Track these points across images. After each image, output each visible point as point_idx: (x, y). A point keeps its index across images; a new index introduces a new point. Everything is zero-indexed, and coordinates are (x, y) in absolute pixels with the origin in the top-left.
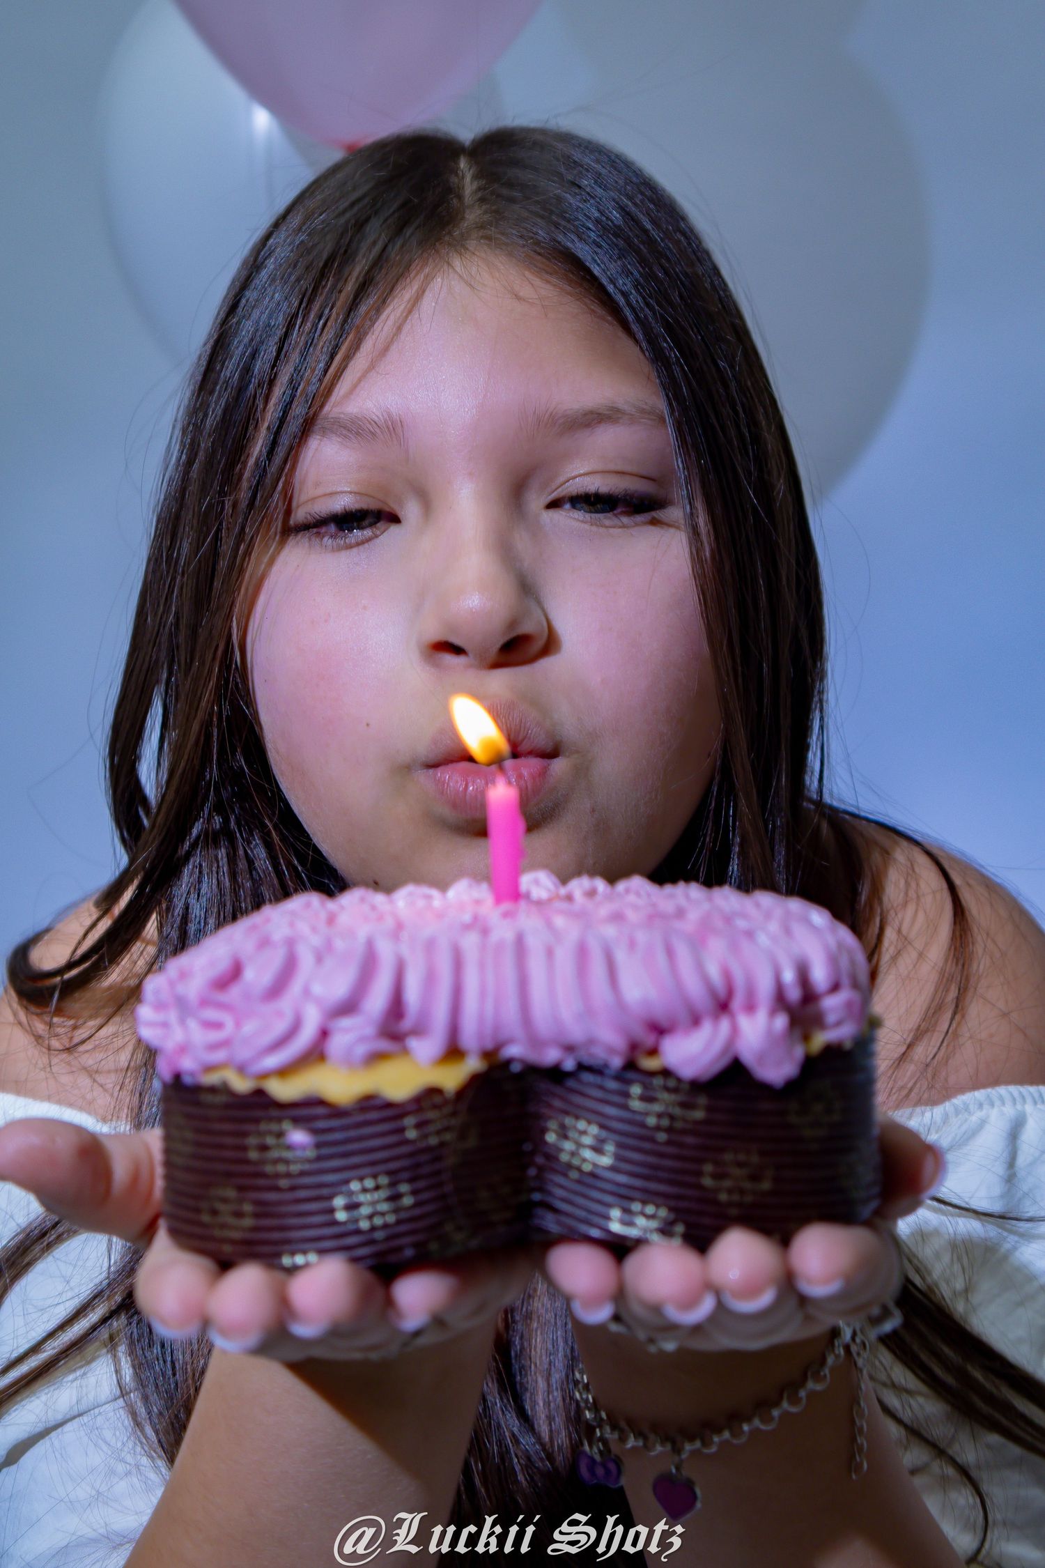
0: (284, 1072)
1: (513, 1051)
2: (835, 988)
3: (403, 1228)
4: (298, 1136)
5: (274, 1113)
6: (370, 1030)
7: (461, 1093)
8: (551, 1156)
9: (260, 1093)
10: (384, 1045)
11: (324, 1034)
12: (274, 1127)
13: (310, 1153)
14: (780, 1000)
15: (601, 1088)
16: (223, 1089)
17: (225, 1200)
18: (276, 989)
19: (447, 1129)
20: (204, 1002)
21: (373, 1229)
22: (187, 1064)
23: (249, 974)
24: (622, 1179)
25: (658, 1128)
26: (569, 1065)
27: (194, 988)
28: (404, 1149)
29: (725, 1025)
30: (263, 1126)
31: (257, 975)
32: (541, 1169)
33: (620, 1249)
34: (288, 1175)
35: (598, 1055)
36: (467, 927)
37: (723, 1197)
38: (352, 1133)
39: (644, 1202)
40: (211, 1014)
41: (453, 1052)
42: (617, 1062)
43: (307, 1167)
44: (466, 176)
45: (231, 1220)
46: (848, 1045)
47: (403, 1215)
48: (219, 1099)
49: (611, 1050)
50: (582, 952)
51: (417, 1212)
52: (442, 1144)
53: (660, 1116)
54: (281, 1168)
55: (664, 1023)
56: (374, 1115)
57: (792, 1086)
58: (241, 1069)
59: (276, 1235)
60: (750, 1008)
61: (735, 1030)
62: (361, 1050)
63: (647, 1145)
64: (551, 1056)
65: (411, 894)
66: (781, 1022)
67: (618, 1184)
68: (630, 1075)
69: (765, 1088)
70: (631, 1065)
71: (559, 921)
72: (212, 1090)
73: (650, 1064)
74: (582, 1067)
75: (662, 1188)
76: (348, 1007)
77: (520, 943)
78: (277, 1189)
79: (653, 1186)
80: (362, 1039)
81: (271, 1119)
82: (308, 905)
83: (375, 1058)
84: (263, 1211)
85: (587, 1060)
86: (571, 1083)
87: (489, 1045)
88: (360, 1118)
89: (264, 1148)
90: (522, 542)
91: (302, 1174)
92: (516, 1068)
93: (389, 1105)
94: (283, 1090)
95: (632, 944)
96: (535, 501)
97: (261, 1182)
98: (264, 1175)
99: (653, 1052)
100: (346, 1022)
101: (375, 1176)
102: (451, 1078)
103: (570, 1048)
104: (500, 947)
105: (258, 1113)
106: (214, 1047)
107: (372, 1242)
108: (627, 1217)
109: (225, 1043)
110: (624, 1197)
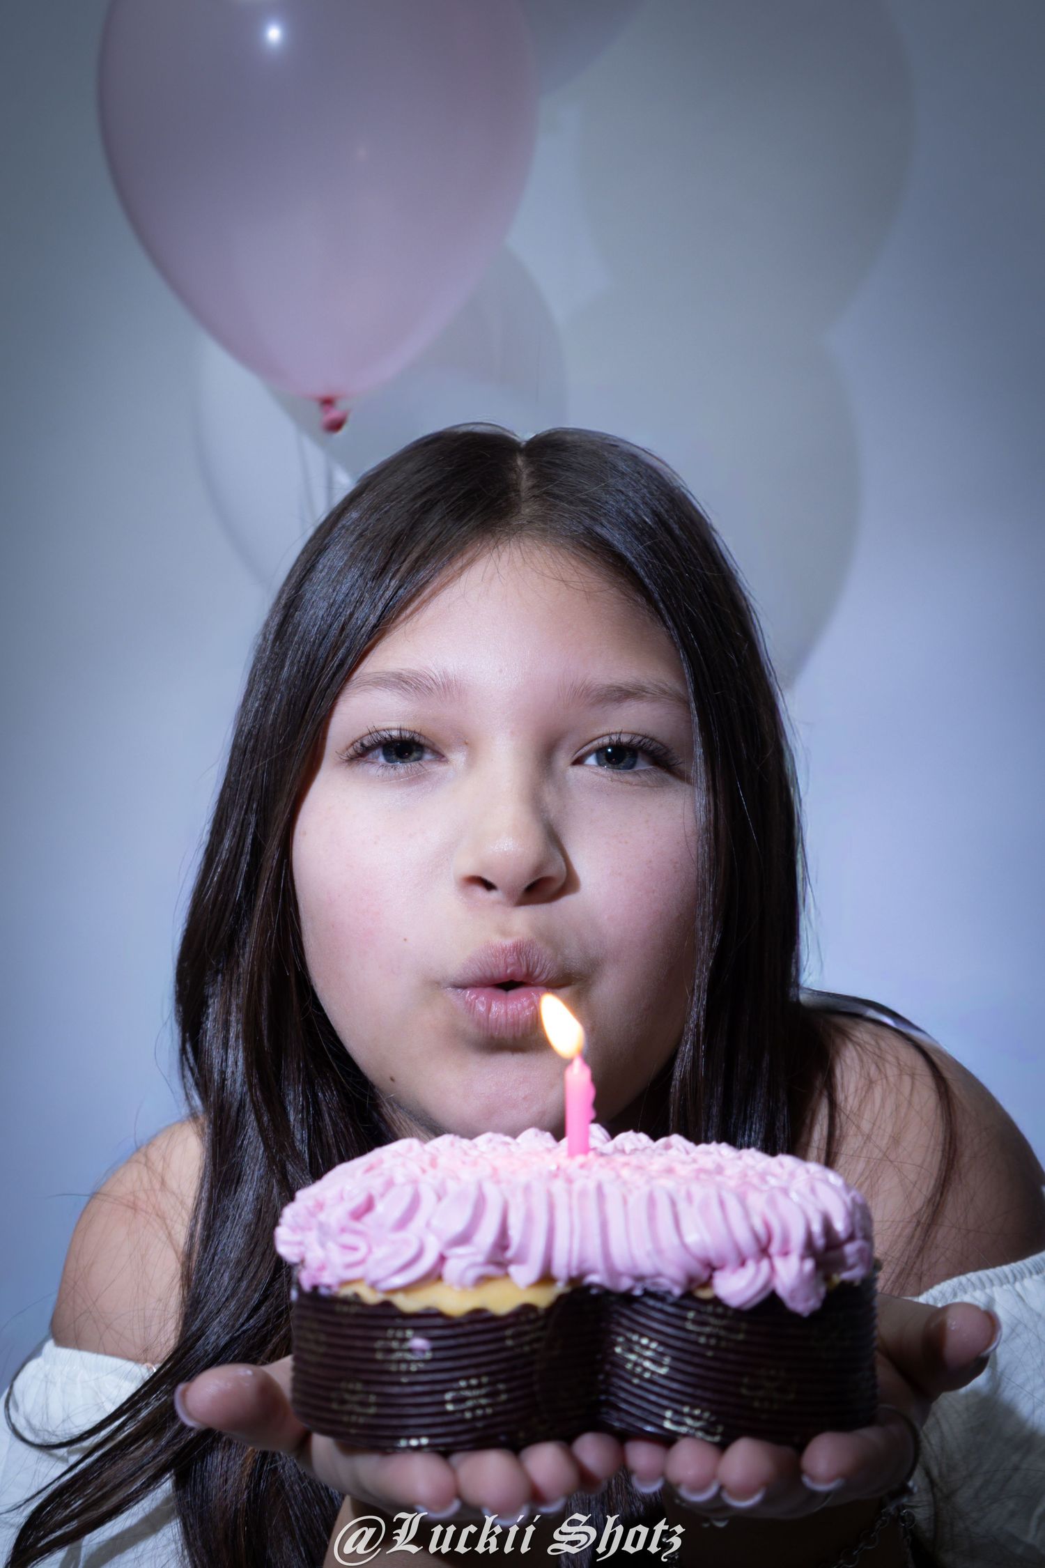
0: (407, 1289)
1: (594, 1278)
2: (851, 1238)
3: (499, 1419)
4: (419, 1343)
5: (399, 1321)
6: (480, 1258)
7: (551, 1309)
8: (619, 1363)
9: (387, 1305)
10: (491, 1270)
11: (442, 1259)
12: (399, 1334)
13: (428, 1355)
14: (809, 1248)
15: (661, 1311)
16: (356, 1300)
17: (353, 1392)
18: (403, 1222)
19: (538, 1340)
20: (343, 1230)
21: (475, 1419)
22: (327, 1278)
23: (380, 1207)
24: (675, 1386)
25: (707, 1346)
26: (638, 1292)
27: (336, 1215)
28: (504, 1355)
29: (765, 1264)
30: (390, 1333)
31: (387, 1210)
32: (608, 1375)
33: (667, 1441)
34: (408, 1373)
35: (665, 1283)
36: (554, 1175)
37: (756, 1404)
38: (462, 1340)
39: (693, 1407)
40: (348, 1239)
41: (546, 1278)
42: (677, 1291)
43: (422, 1366)
44: (523, 474)
45: (358, 1409)
46: (857, 1283)
47: (499, 1408)
48: (354, 1309)
49: (675, 1282)
50: (652, 1202)
51: (510, 1406)
52: (534, 1352)
53: (709, 1336)
54: (403, 1367)
55: (716, 1263)
56: (479, 1327)
57: (815, 1316)
58: (373, 1286)
59: (395, 1422)
60: (785, 1253)
61: (772, 1268)
62: (472, 1274)
63: (697, 1360)
64: (625, 1284)
65: (490, 1140)
66: (809, 1265)
67: (671, 1390)
68: (686, 1302)
69: (795, 1316)
70: (688, 1295)
71: (625, 1173)
72: (345, 1301)
73: (704, 1294)
74: (647, 1293)
75: (708, 1395)
76: (464, 1239)
77: (600, 1189)
78: (399, 1384)
79: (699, 1392)
80: (473, 1265)
81: (396, 1328)
82: (410, 1149)
83: (482, 1280)
84: (386, 1401)
85: (652, 1289)
86: (637, 1306)
87: (574, 1273)
88: (468, 1328)
89: (391, 1351)
90: (549, 797)
91: (419, 1372)
92: (594, 1291)
93: (494, 1318)
94: (408, 1303)
95: (689, 1197)
96: (563, 759)
97: (386, 1378)
98: (389, 1373)
99: (708, 1283)
100: (460, 1250)
101: (478, 1376)
102: (543, 1298)
103: (639, 1278)
104: (583, 1194)
105: (385, 1322)
106: (350, 1266)
107: (474, 1429)
108: (677, 1418)
109: (361, 1262)
110: (677, 1400)
